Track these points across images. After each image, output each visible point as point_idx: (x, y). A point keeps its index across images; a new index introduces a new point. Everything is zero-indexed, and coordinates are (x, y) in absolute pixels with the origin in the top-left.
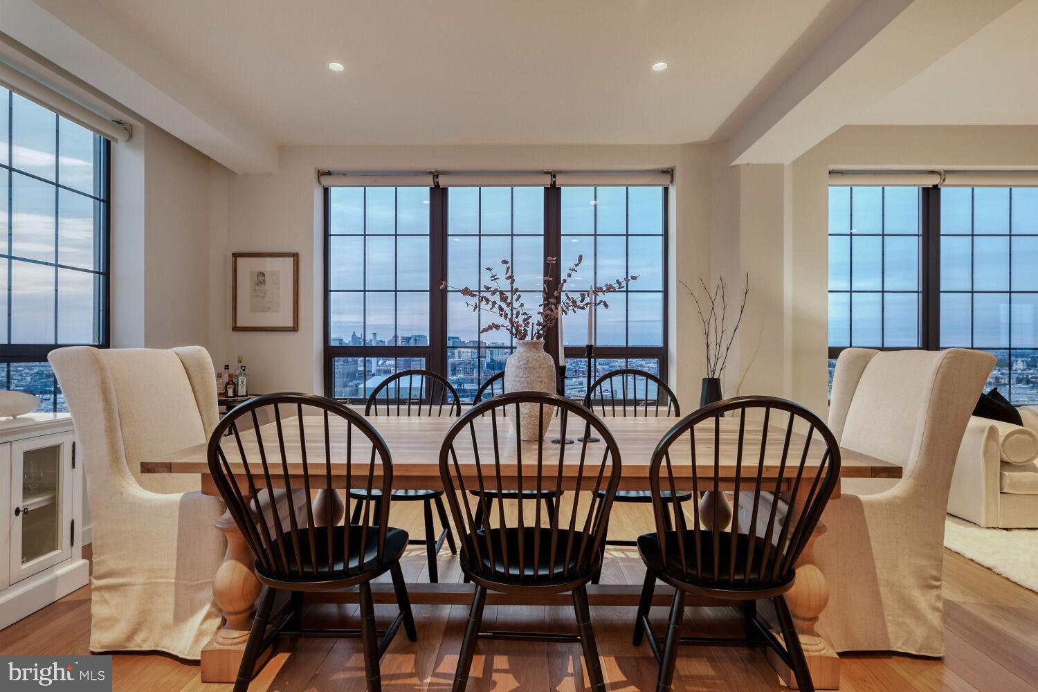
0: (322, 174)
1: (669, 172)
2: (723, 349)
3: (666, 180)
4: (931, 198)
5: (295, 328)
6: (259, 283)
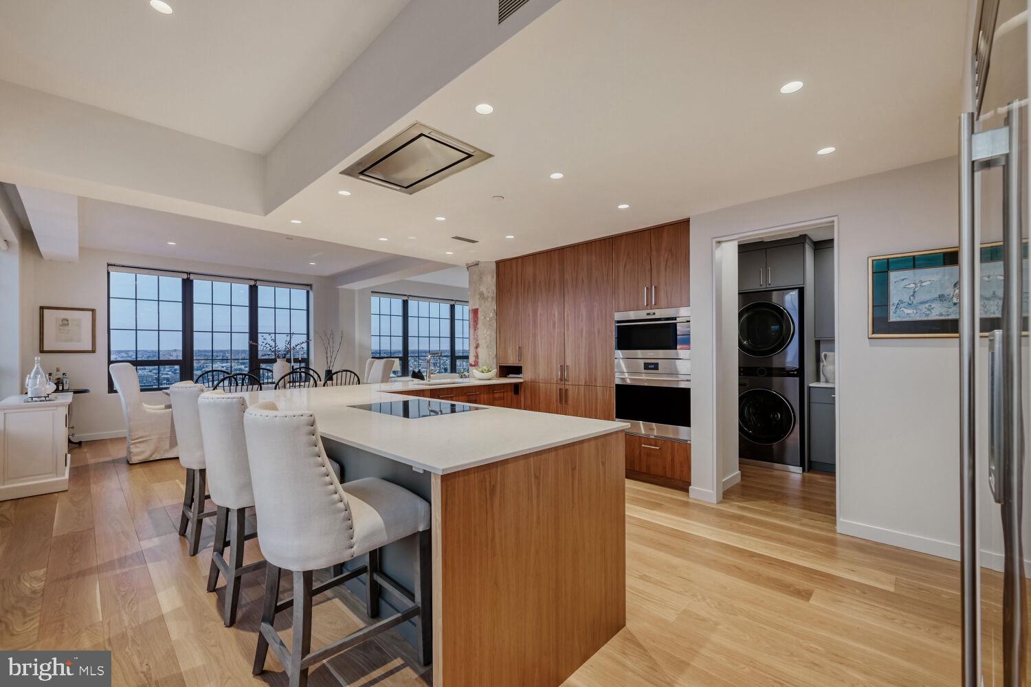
1: (310, 286)
2: (333, 359)
3: (308, 288)
4: (405, 305)
5: (93, 351)
6: (64, 325)
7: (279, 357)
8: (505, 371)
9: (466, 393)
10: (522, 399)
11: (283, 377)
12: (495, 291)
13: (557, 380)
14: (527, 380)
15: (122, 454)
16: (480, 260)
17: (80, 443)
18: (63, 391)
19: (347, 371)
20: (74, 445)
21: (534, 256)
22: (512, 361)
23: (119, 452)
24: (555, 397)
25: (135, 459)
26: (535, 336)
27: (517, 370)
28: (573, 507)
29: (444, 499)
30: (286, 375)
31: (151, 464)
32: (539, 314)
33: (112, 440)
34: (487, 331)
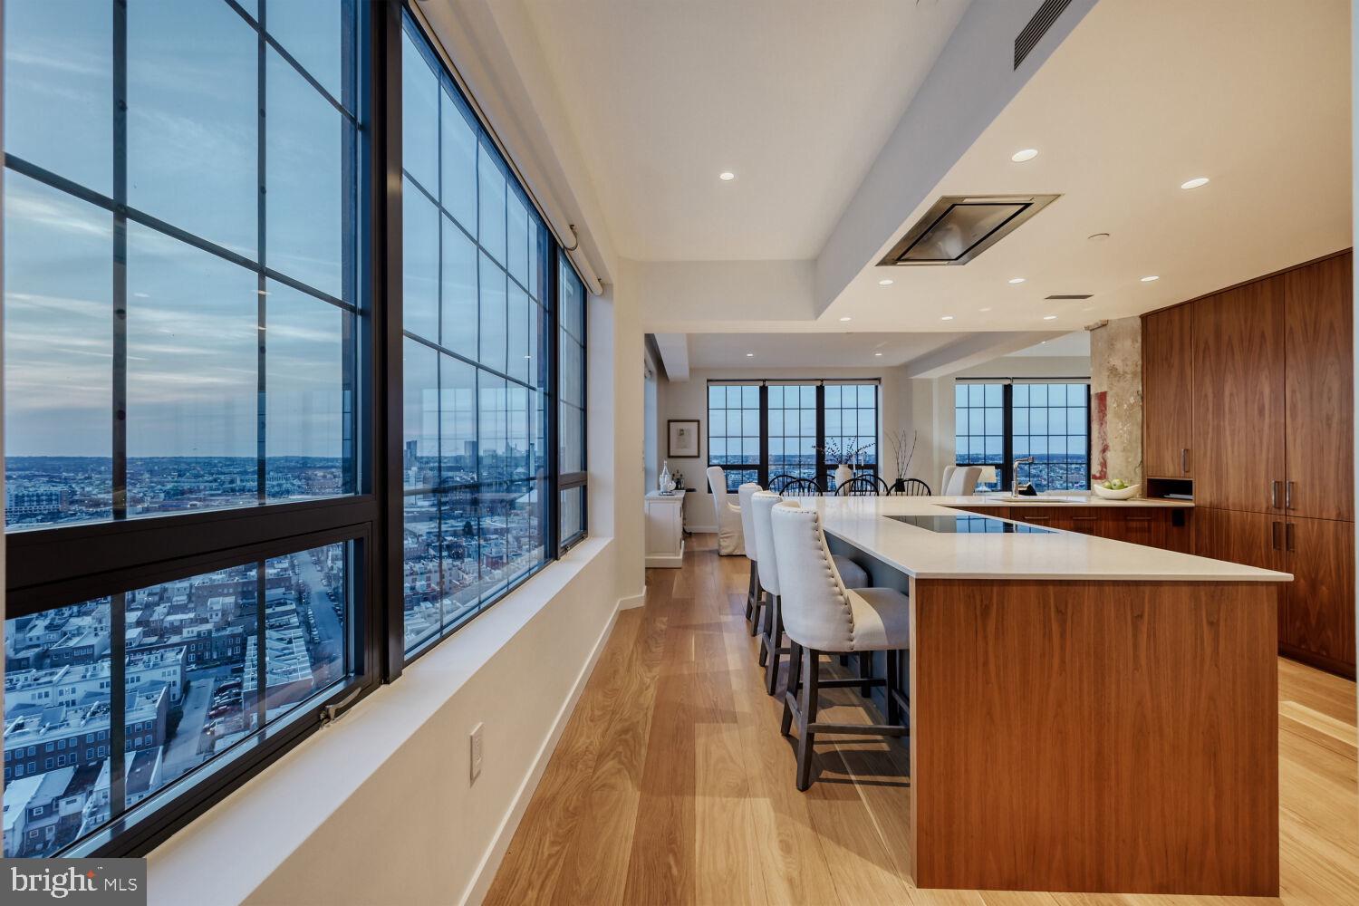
0: (708, 381)
1: (879, 379)
2: (905, 464)
3: (877, 383)
4: (1008, 391)
5: (698, 456)
6: (681, 434)
7: (841, 462)
8: (1156, 487)
9: (1071, 517)
10: (1193, 534)
11: (843, 485)
12: (1140, 363)
13: (1268, 508)
14: (1202, 503)
15: (715, 547)
16: (1109, 319)
17: (690, 533)
18: (681, 489)
19: (914, 480)
20: (687, 535)
21: (1216, 298)
22: (1171, 471)
23: (712, 544)
24: (1263, 536)
25: (724, 552)
26: (1218, 430)
27: (1185, 487)
28: (1136, 669)
29: (919, 603)
30: (846, 483)
31: (734, 558)
32: (1227, 393)
33: (711, 534)
34: (1124, 425)
